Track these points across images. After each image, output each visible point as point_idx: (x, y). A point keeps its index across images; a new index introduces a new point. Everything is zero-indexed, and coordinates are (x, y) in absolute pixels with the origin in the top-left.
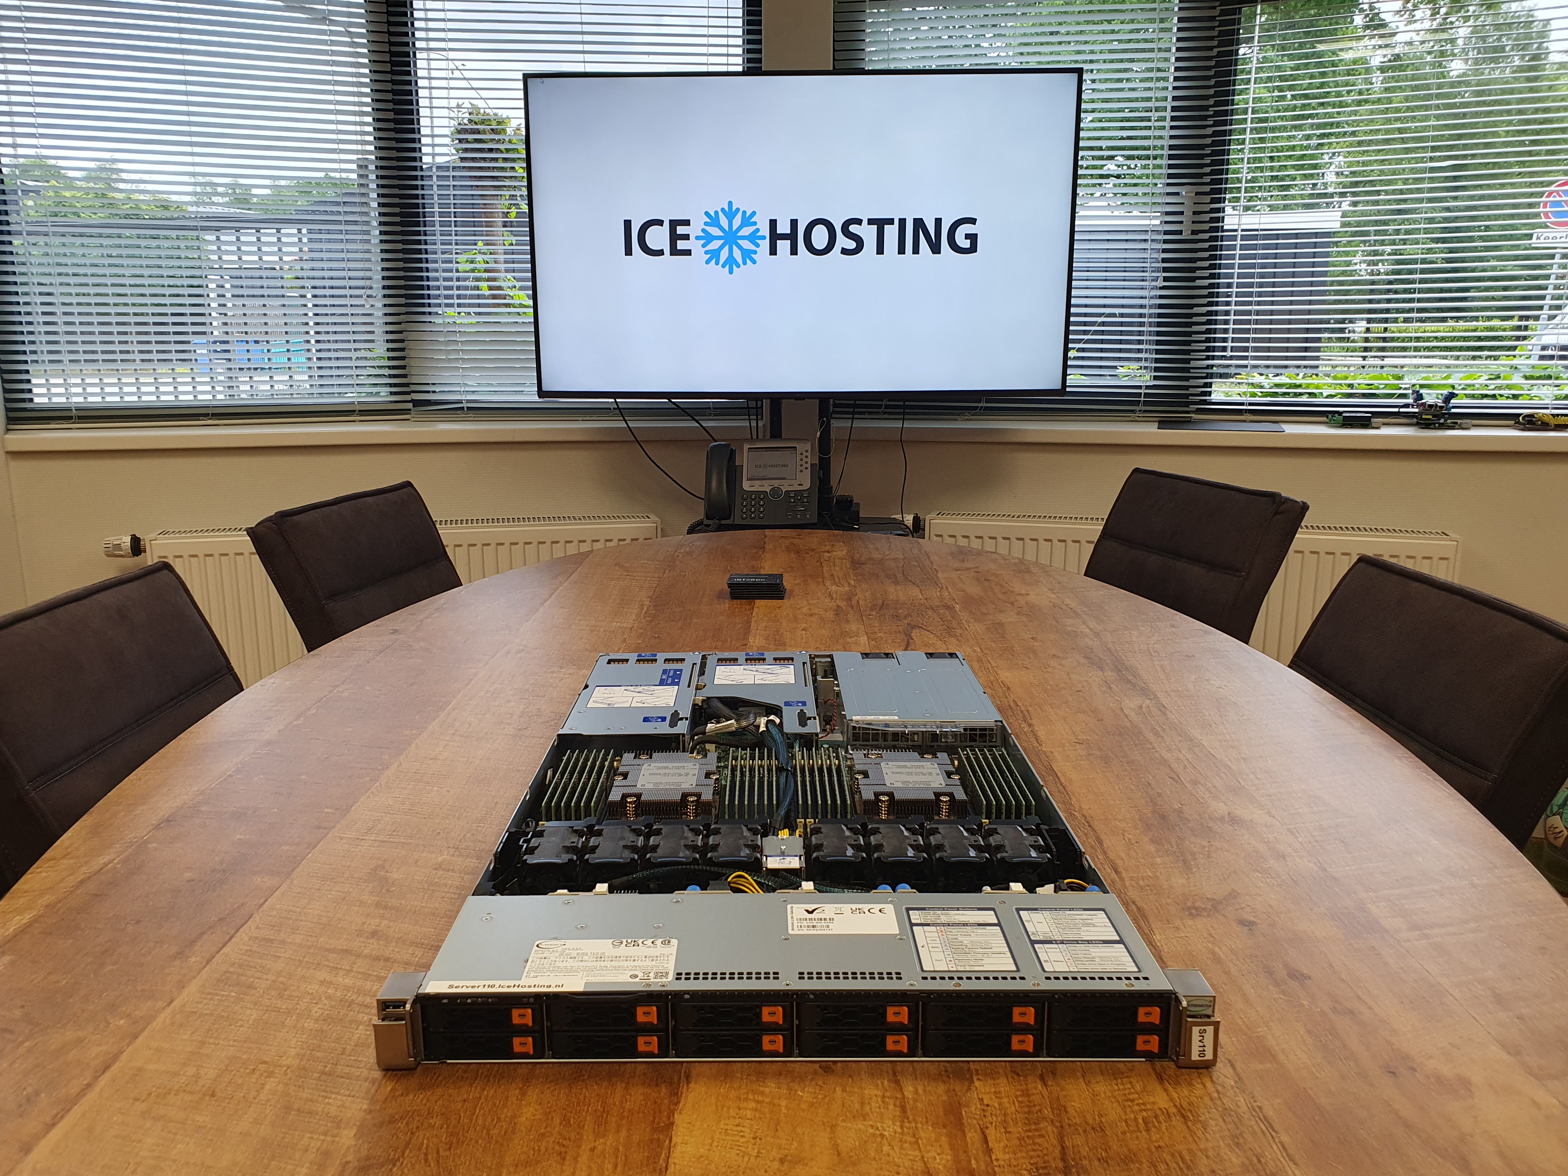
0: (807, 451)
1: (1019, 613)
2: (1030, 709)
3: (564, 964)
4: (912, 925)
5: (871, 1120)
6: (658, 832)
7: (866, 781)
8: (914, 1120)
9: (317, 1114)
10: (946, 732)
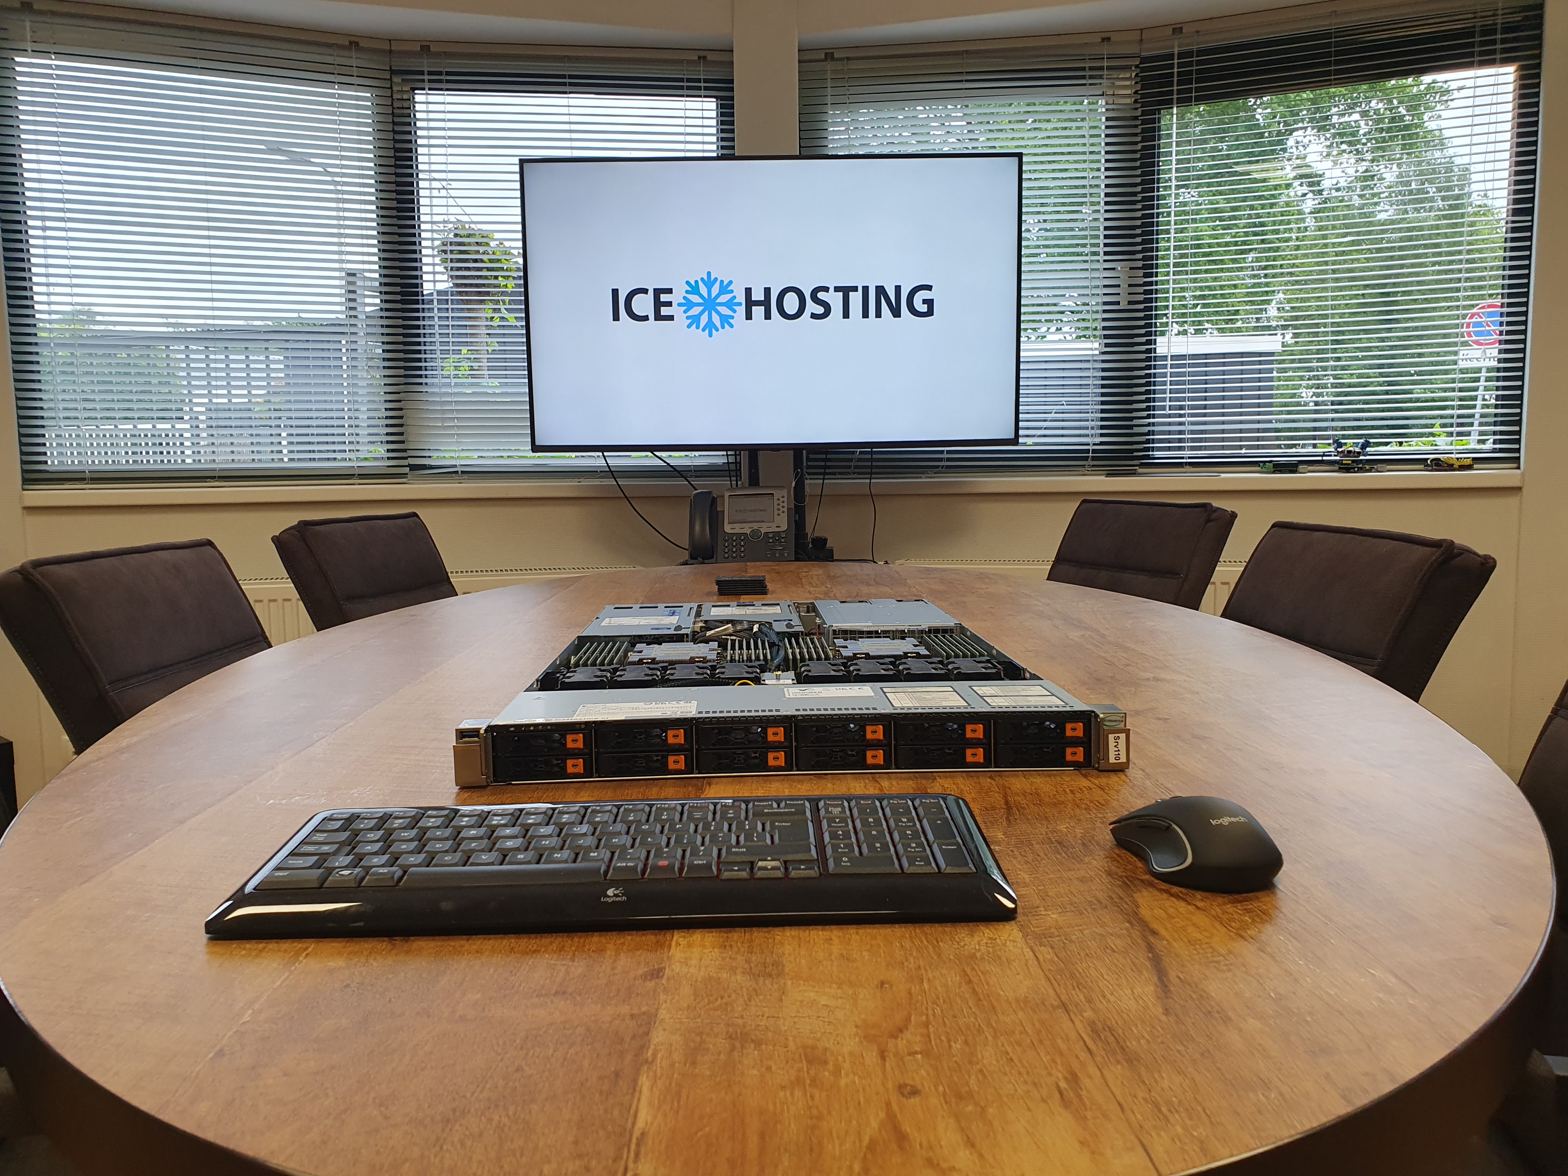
0: (783, 497)
3: (607, 712)
4: (885, 693)
6: (673, 669)
7: (846, 649)
10: (913, 630)
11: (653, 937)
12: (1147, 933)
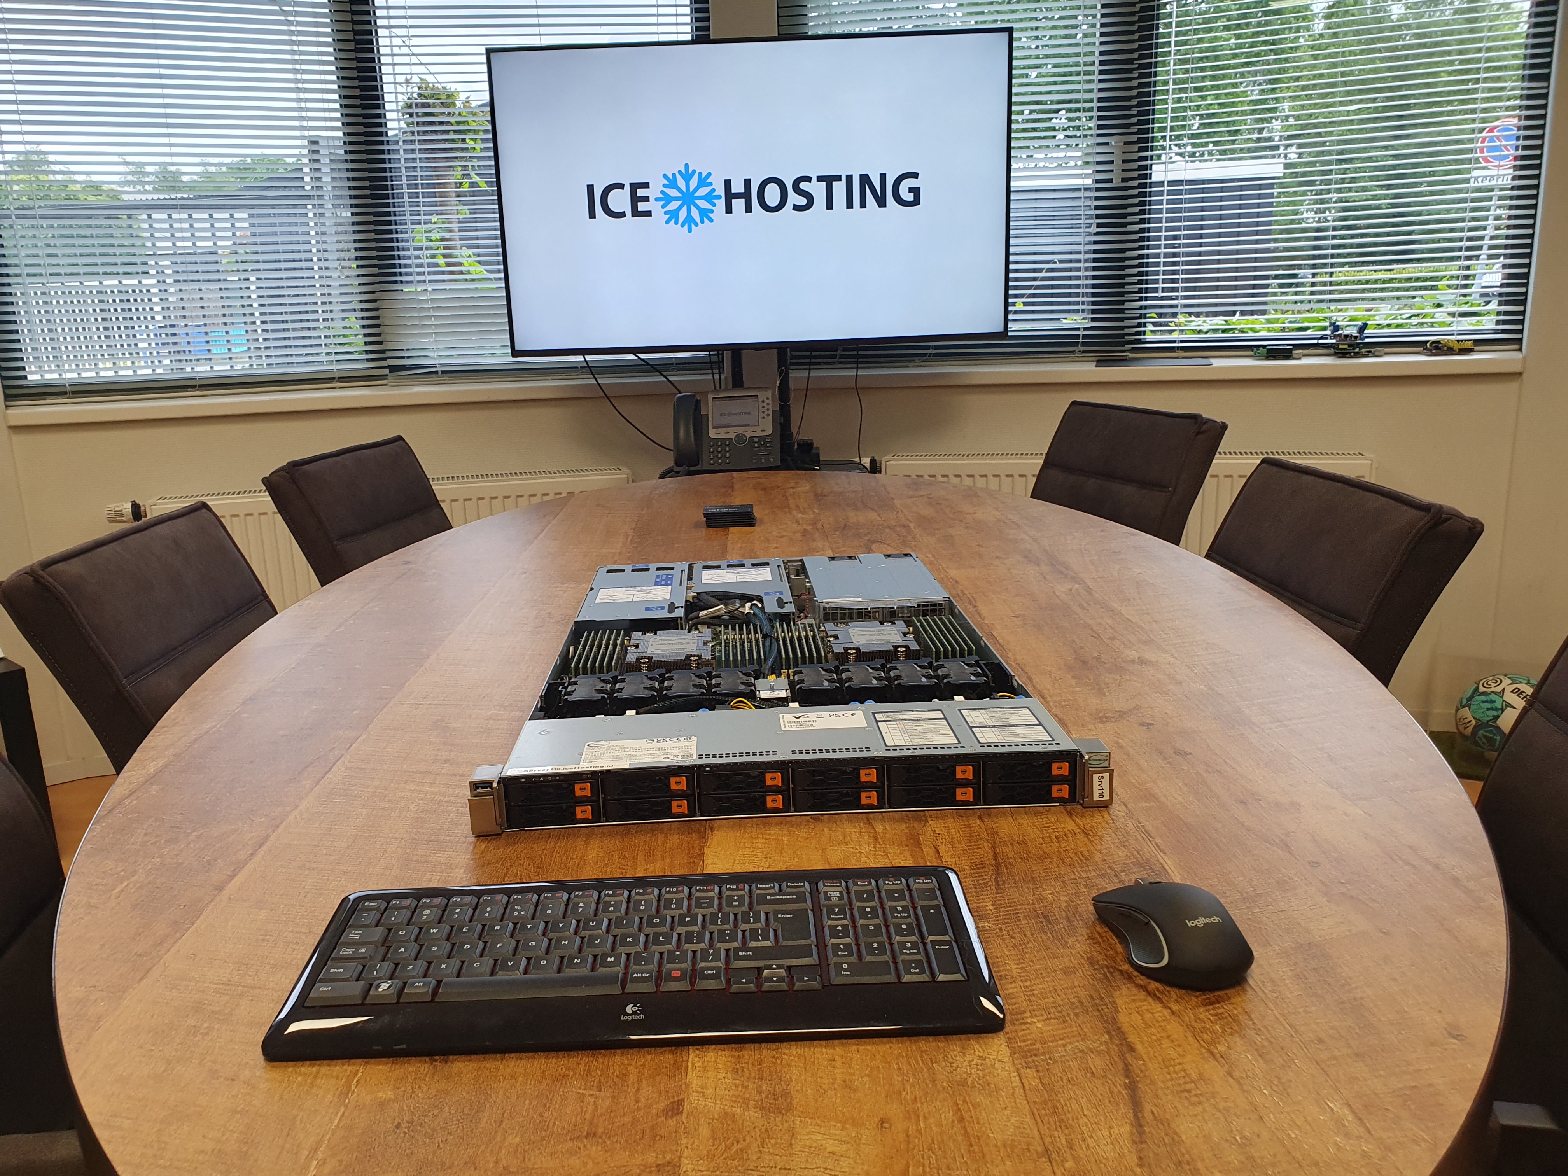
0: (768, 399)
1: (966, 528)
2: (974, 595)
3: (611, 754)
4: (877, 721)
6: (671, 678)
7: (837, 641)
8: (885, 844)
10: (902, 607)
11: (670, 1056)
12: (1125, 1049)
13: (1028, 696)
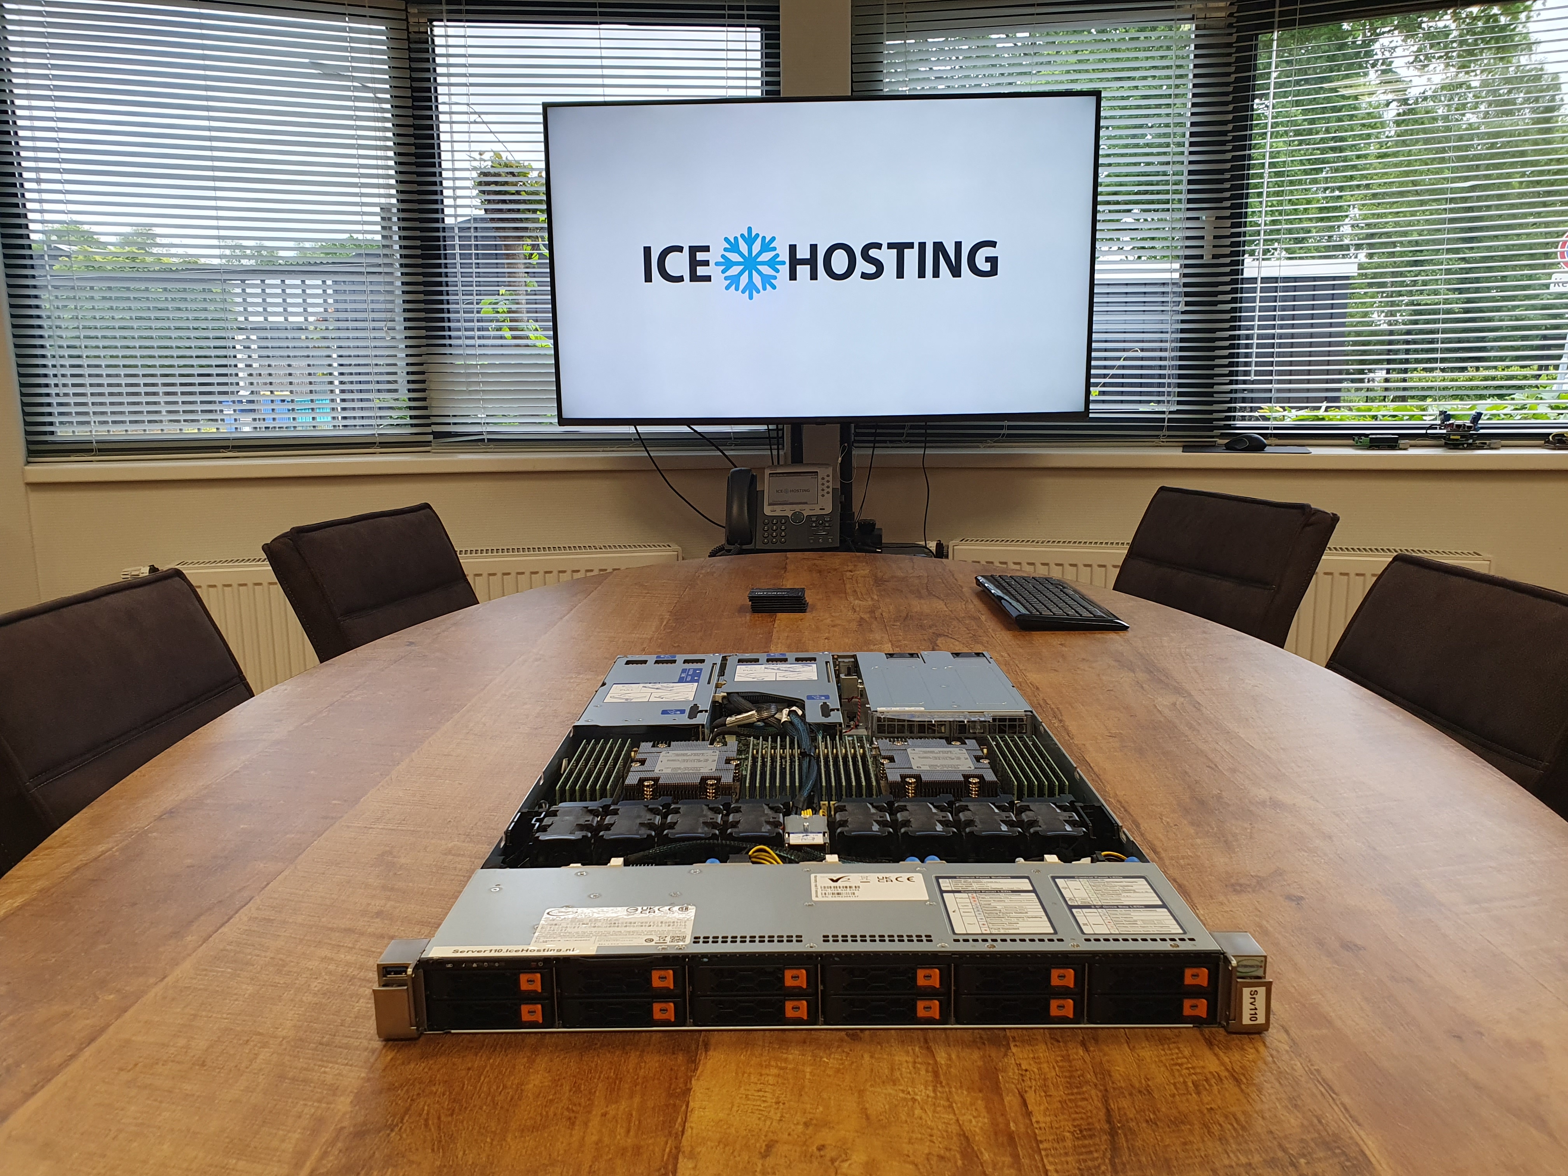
0: (828, 476)
2: (1060, 706)
3: (576, 930)
4: (942, 892)
5: (901, 1085)
6: (676, 811)
7: (891, 765)
8: (948, 1084)
9: (312, 1082)
10: (975, 722)
13: (1142, 859)
